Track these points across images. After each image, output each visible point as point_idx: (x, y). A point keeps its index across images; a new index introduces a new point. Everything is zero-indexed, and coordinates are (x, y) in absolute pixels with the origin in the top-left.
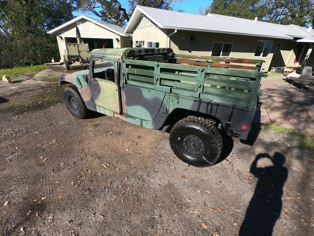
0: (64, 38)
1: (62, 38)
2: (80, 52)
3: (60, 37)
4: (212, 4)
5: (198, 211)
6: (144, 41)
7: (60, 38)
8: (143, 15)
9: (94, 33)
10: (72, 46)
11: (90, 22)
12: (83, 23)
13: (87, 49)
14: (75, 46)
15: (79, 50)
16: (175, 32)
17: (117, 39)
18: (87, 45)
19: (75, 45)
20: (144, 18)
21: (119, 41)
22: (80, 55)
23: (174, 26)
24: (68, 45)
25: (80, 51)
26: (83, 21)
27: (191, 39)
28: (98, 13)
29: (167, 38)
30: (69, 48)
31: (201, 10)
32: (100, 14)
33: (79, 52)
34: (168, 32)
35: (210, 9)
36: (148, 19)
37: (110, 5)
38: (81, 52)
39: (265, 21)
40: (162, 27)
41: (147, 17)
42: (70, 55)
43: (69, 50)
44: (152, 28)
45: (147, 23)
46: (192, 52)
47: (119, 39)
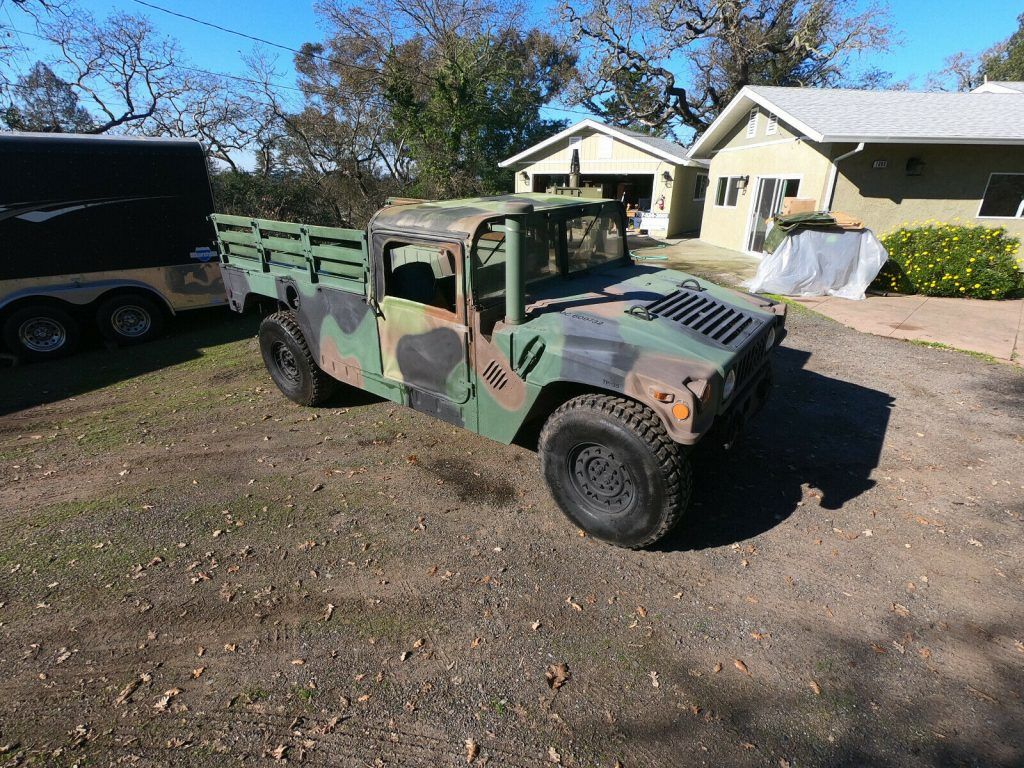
0: (531, 177)
1: (526, 176)
3: (522, 173)
4: (1014, 37)
6: (748, 177)
7: (522, 177)
8: (758, 109)
9: (606, 161)
11: (602, 135)
12: (584, 137)
16: (856, 150)
17: (667, 176)
20: (759, 116)
21: (671, 180)
23: (857, 134)
26: (586, 132)
27: (908, 167)
29: (829, 168)
31: (961, 62)
32: (604, 109)
34: (834, 150)
35: (1006, 54)
36: (774, 117)
37: (634, 82)
40: (819, 138)
41: (769, 112)
44: (783, 140)
45: (768, 128)
46: (905, 202)
47: (672, 175)
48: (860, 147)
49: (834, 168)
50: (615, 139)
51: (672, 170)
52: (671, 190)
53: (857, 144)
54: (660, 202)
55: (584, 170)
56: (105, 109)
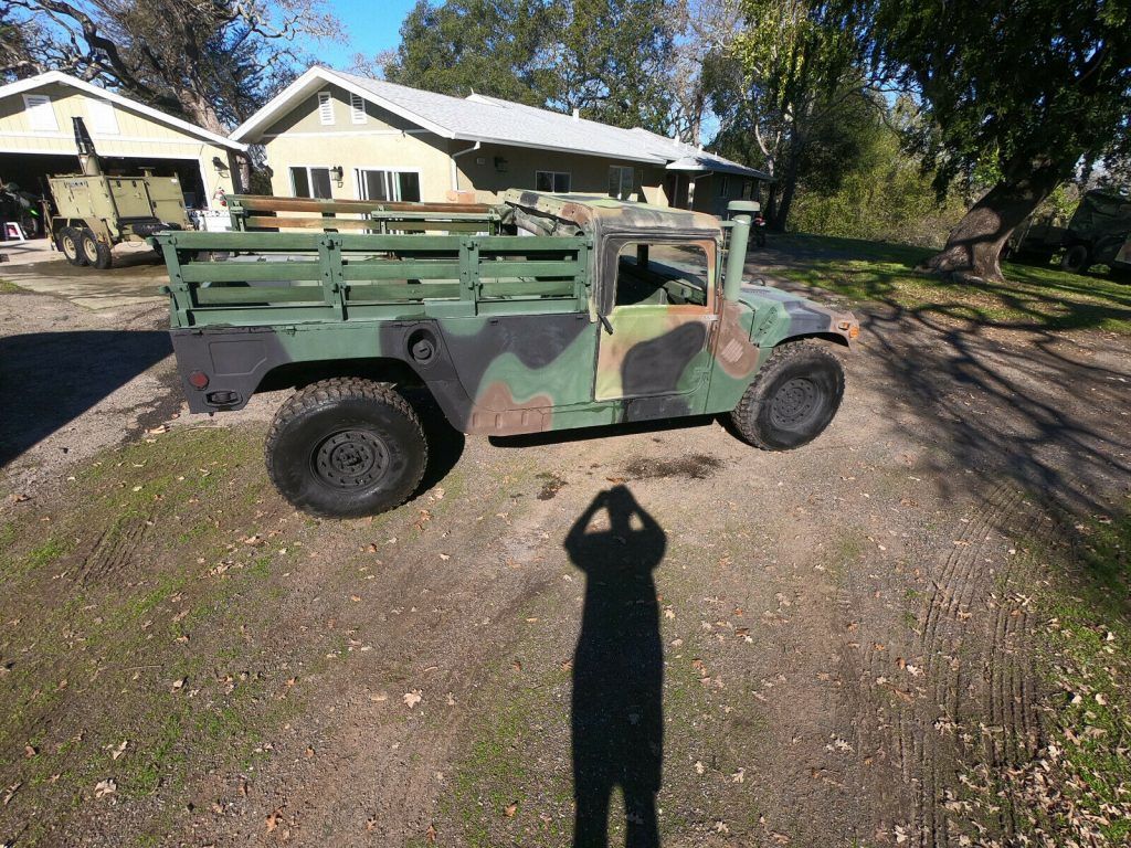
2: (155, 206)
6: (340, 168)
9: (113, 138)
10: (127, 184)
11: (89, 99)
12: (54, 98)
13: (177, 193)
14: (135, 186)
15: (152, 199)
16: (473, 149)
17: (217, 162)
18: (175, 180)
19: (137, 182)
20: (332, 98)
21: (226, 168)
22: (157, 215)
23: (469, 131)
24: (113, 183)
25: (154, 203)
30: (116, 191)
33: (153, 205)
36: (357, 102)
38: (157, 203)
39: (555, 110)
42: (122, 215)
43: (116, 199)
44: (378, 132)
47: (225, 162)
48: (477, 146)
49: (454, 163)
50: (116, 105)
52: (229, 181)
53: (471, 142)
54: (219, 196)
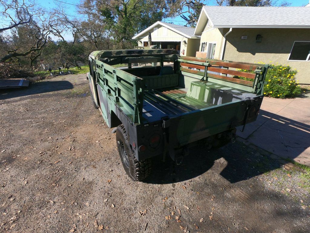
0: (143, 42)
1: (141, 42)
3: (140, 41)
5: (83, 217)
7: (140, 43)
9: (166, 37)
11: (164, 27)
12: (158, 28)
17: (185, 42)
21: (186, 44)
23: (229, 24)
26: (159, 26)
27: (257, 39)
28: (186, 18)
40: (213, 26)
46: (257, 54)
47: (187, 42)
48: (231, 30)
49: (224, 39)
50: (168, 29)
51: (187, 40)
52: (186, 47)
53: (229, 29)
54: (183, 52)
55: (153, 40)
56: (13, 20)
